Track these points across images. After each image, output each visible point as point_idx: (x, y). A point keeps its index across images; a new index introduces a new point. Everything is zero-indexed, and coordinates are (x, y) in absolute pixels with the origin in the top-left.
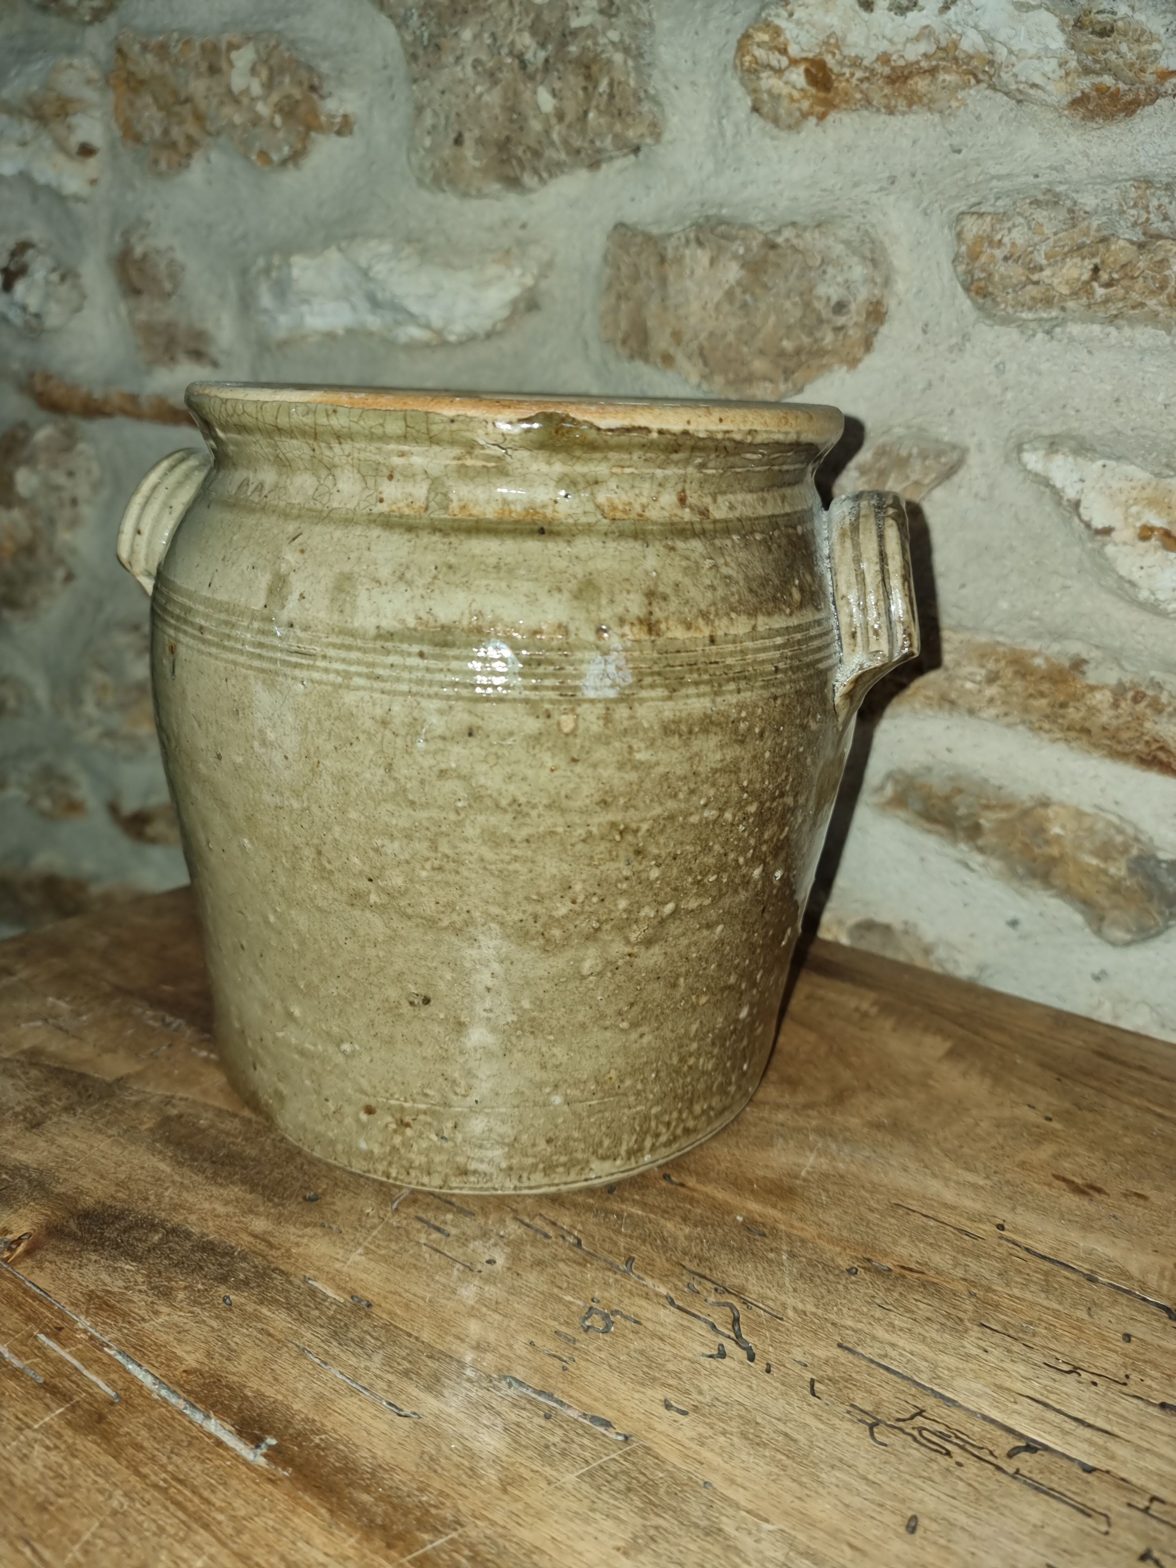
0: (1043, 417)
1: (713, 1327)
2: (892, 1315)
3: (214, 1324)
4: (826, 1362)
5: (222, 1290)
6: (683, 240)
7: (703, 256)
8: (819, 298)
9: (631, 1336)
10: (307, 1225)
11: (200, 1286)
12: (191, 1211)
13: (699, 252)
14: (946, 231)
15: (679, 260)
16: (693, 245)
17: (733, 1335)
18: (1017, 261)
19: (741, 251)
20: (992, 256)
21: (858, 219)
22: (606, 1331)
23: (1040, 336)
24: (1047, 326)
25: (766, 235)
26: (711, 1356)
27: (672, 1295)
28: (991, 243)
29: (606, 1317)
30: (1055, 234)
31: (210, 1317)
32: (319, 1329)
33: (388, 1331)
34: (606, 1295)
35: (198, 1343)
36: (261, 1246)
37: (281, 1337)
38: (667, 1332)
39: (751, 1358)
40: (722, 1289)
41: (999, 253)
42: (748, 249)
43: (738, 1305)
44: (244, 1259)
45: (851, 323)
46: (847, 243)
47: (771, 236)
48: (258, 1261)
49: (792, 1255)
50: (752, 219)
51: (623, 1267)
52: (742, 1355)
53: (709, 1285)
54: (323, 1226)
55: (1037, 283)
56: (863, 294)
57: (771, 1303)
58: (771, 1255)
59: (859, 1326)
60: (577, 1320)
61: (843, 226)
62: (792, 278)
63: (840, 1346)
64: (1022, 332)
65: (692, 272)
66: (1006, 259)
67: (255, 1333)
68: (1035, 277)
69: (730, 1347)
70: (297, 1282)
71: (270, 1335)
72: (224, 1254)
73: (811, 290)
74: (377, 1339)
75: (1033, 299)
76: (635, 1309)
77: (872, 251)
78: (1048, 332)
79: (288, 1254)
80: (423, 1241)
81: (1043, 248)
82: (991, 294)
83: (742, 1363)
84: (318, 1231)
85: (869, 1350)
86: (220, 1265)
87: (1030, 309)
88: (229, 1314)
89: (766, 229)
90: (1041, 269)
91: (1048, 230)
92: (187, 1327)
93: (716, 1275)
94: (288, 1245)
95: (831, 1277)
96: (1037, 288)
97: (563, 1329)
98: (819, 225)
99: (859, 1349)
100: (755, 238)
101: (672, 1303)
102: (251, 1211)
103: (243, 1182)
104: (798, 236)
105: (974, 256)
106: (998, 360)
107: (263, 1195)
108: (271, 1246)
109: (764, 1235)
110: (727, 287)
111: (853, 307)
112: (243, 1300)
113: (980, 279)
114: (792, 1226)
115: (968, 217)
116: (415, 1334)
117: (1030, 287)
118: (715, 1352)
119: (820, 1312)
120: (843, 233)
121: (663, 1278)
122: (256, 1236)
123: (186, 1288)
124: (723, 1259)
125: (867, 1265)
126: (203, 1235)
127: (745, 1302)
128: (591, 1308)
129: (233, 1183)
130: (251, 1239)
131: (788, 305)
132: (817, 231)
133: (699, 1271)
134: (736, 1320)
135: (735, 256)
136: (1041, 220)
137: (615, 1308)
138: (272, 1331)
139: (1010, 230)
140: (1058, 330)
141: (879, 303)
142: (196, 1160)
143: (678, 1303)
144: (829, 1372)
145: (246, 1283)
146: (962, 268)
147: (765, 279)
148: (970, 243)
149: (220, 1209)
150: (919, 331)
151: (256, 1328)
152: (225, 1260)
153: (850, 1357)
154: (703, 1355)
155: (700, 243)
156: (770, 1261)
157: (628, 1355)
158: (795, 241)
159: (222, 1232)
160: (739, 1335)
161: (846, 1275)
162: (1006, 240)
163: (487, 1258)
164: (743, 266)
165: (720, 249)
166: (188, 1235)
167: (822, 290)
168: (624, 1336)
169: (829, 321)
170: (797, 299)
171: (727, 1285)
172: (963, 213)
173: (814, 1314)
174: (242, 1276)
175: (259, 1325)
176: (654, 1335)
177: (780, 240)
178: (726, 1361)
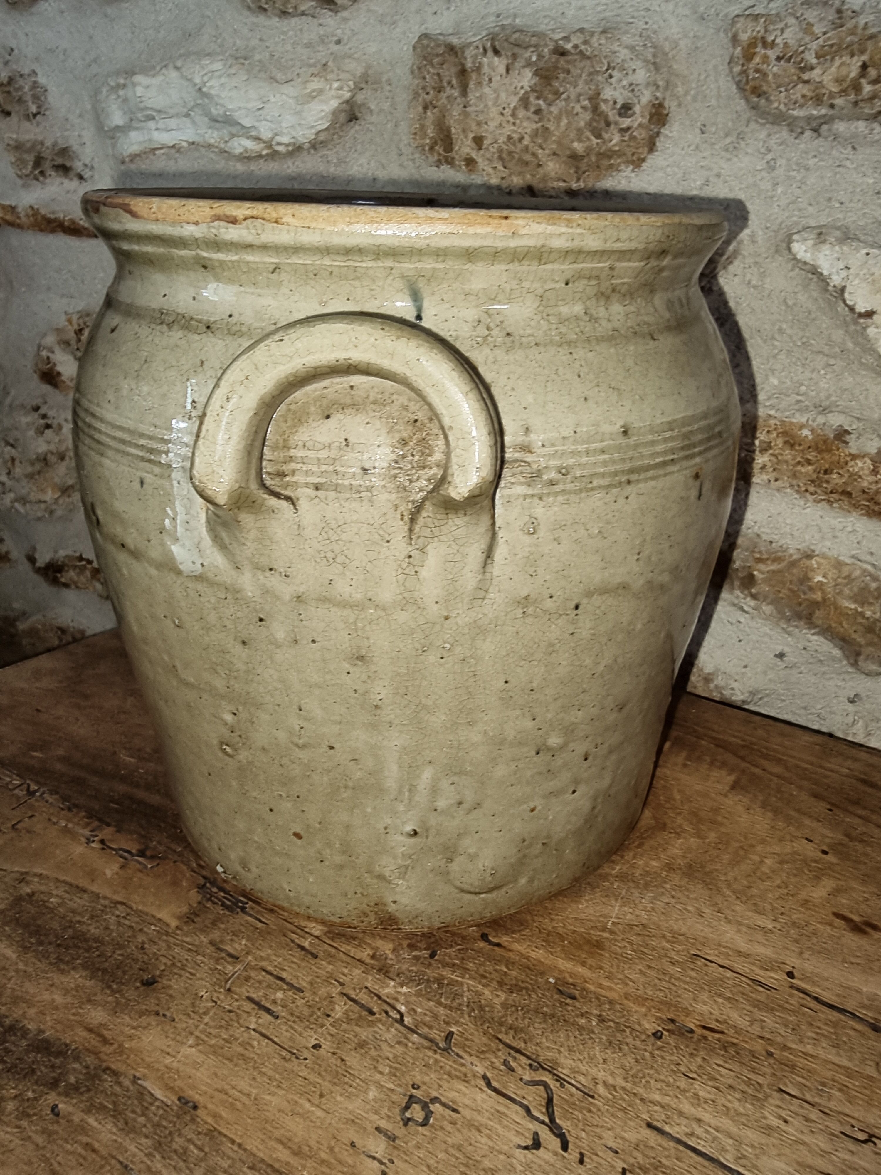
0: (811, 209)
1: (528, 1111)
2: (696, 1085)
3: (40, 1140)
4: (637, 1147)
5: (52, 1098)
6: (481, 50)
7: (499, 64)
8: (606, 101)
9: (449, 1127)
10: (141, 1014)
11: (30, 1094)
12: (30, 1004)
13: (496, 59)
14: (722, 35)
15: (478, 69)
16: (490, 53)
17: (547, 1120)
18: (789, 60)
19: (534, 58)
20: (766, 57)
21: (641, 25)
22: (425, 1123)
23: (808, 134)
24: (814, 124)
25: (556, 41)
26: (526, 1148)
27: (489, 1075)
28: (765, 44)
29: (425, 1106)
30: (825, 33)
31: (36, 1132)
32: (143, 1141)
33: (212, 1138)
34: (426, 1079)
35: (21, 1166)
36: (95, 1042)
37: (104, 1152)
38: (484, 1121)
39: (565, 1147)
40: (537, 1065)
41: (772, 54)
42: (540, 56)
43: (553, 1084)
44: (77, 1058)
45: (635, 125)
46: (632, 48)
47: (561, 42)
48: (90, 1060)
49: (602, 1020)
50: (543, 27)
51: (442, 1045)
52: (556, 1143)
53: (524, 1060)
54: (157, 1014)
55: (807, 82)
56: (646, 97)
57: (581, 1078)
58: (582, 1021)
59: (667, 1100)
60: (397, 1111)
61: (626, 32)
62: (581, 83)
63: (649, 1125)
64: (792, 131)
65: (490, 80)
66: (779, 59)
67: (80, 1150)
68: (806, 76)
69: (545, 1134)
70: (127, 1082)
71: (94, 1151)
72: (59, 1054)
73: (599, 94)
74: (201, 1149)
75: (804, 96)
76: (452, 1095)
77: (654, 56)
78: (815, 130)
79: (121, 1050)
80: (252, 1026)
81: (814, 46)
82: (765, 93)
83: (556, 1154)
84: (152, 1020)
85: (677, 1129)
86: (53, 1067)
87: (801, 106)
88: (56, 1127)
89: (557, 37)
90: (812, 68)
91: (818, 29)
92: (12, 1146)
93: (531, 1048)
94: (121, 1038)
95: (638, 1043)
96: (807, 86)
97: (383, 1124)
98: (604, 32)
99: (667, 1129)
100: (546, 45)
101: (489, 1084)
102: (89, 1001)
103: (85, 966)
104: (586, 42)
105: (748, 56)
106: (769, 157)
107: (102, 981)
108: (105, 1041)
109: (573, 998)
110: (522, 92)
111: (637, 109)
112: (71, 1109)
113: (754, 79)
114: (600, 986)
115: (742, 19)
116: (238, 1141)
117: (800, 86)
118: (530, 1143)
119: (629, 1086)
120: (627, 39)
121: (481, 1054)
122: (90, 1030)
123: (16, 1097)
124: (537, 1028)
125: (671, 1027)
126: (41, 1031)
127: (559, 1079)
128: (411, 1096)
129: (74, 968)
130: (85, 1034)
131: (578, 108)
132: (603, 37)
133: (514, 1044)
134: (550, 1102)
135: (529, 64)
136: (811, 20)
137: (434, 1094)
138: (96, 1145)
139: (782, 31)
140: (825, 127)
141: (661, 105)
142: (41, 943)
143: (494, 1084)
144: (640, 1159)
145: (76, 1088)
146: (737, 69)
147: (556, 84)
148: (745, 44)
149: (59, 999)
150: (698, 131)
151: (81, 1143)
152: (58, 1061)
153: (659, 1138)
154: (519, 1147)
155: (496, 52)
156: (581, 1029)
157: (446, 1152)
158: (583, 47)
159: (59, 1027)
160: (552, 1120)
161: (652, 1039)
162: (778, 41)
163: (314, 1042)
164: (536, 74)
165: (514, 56)
166: (25, 1032)
167: (608, 93)
168: (442, 1128)
169: (616, 123)
170: (586, 103)
171: (541, 1059)
172: (738, 16)
173: (623, 1089)
174: (72, 1080)
175: (85, 1139)
176: (471, 1125)
177: (569, 46)
178: (541, 1152)
